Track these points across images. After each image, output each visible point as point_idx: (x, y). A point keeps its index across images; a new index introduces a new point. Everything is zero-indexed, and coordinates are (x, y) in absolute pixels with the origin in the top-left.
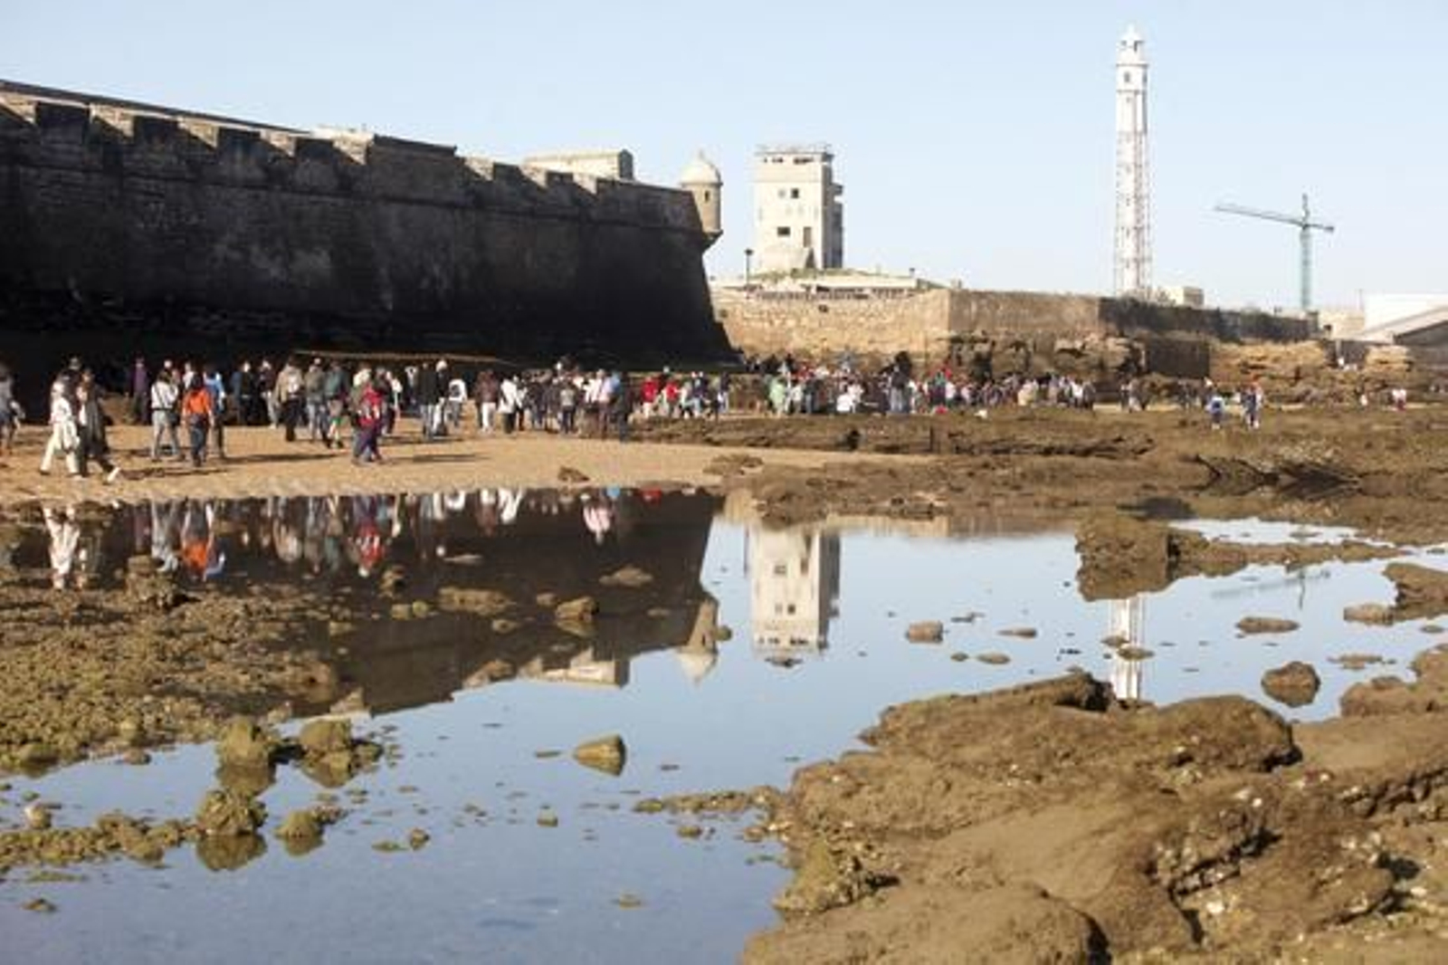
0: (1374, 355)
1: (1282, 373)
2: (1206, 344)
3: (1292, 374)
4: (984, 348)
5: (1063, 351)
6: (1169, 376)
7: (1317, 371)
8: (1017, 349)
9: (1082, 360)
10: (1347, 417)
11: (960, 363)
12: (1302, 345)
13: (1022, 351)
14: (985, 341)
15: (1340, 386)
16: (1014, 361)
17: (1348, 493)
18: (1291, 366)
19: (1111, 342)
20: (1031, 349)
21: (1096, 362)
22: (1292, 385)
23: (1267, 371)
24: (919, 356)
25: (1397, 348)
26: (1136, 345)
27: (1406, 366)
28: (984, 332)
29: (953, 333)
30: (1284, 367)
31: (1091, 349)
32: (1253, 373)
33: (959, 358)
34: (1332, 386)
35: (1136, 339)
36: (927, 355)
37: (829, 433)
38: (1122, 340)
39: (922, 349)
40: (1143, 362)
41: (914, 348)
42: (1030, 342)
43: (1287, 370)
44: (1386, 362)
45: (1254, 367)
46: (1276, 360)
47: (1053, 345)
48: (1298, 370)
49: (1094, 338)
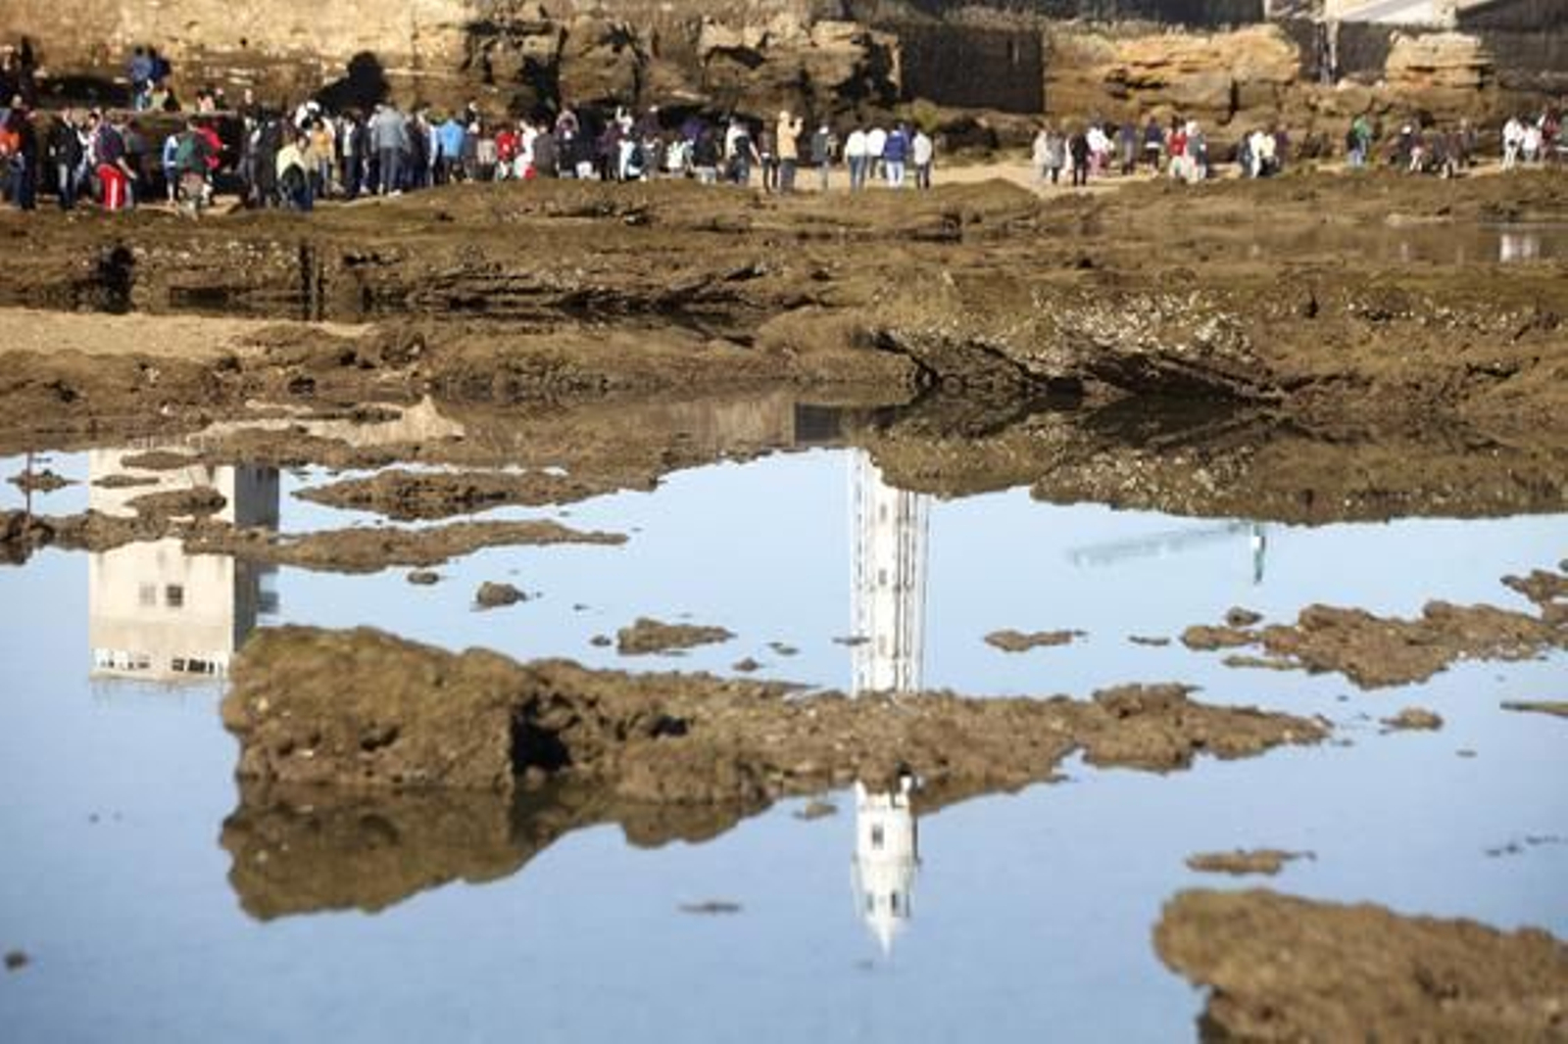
0: (1404, 54)
1: (1202, 97)
2: (1036, 37)
3: (1225, 99)
4: (541, 46)
5: (719, 51)
6: (951, 104)
7: (1275, 92)
8: (617, 50)
9: (763, 68)
10: (1334, 197)
11: (489, 80)
12: (1246, 33)
13: (627, 50)
14: (546, 30)
15: (1323, 124)
16: (608, 73)
17: (1258, 429)
18: (1221, 80)
19: (825, 31)
20: (647, 49)
21: (793, 76)
22: (1223, 123)
23: (1165, 93)
24: (400, 61)
25: (1458, 36)
26: (880, 39)
27: (1475, 78)
28: (543, 12)
29: (473, 14)
30: (1205, 83)
31: (778, 46)
32: (1137, 97)
33: (487, 66)
34: (1309, 124)
35: (877, 26)
36: (417, 61)
37: (57, 256)
38: (850, 28)
39: (408, 50)
40: (894, 77)
41: (389, 44)
42: (645, 33)
43: (1212, 89)
44: (1431, 70)
45: (1139, 85)
46: (1188, 69)
47: (695, 41)
48: (1234, 90)
49: (786, 25)
